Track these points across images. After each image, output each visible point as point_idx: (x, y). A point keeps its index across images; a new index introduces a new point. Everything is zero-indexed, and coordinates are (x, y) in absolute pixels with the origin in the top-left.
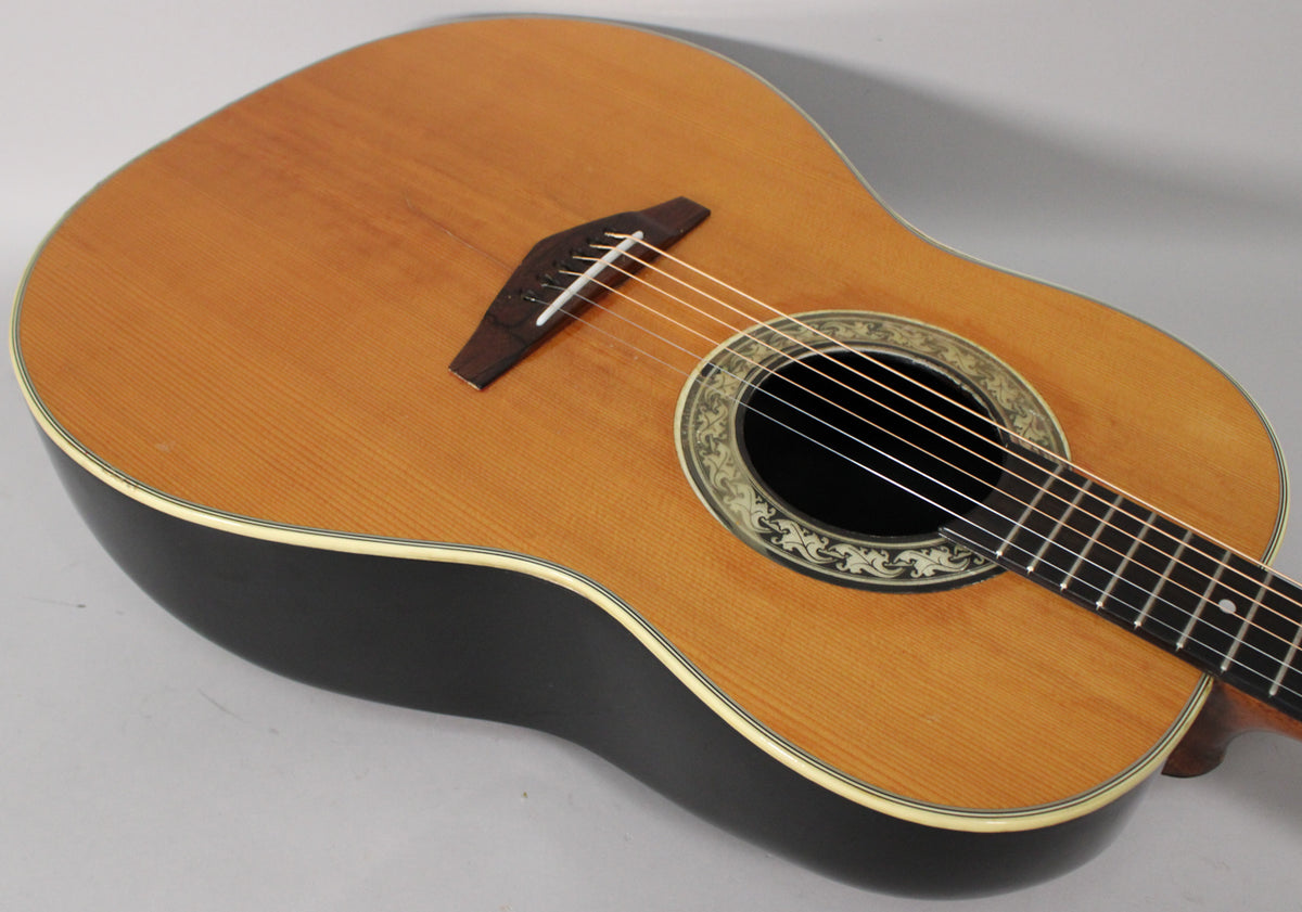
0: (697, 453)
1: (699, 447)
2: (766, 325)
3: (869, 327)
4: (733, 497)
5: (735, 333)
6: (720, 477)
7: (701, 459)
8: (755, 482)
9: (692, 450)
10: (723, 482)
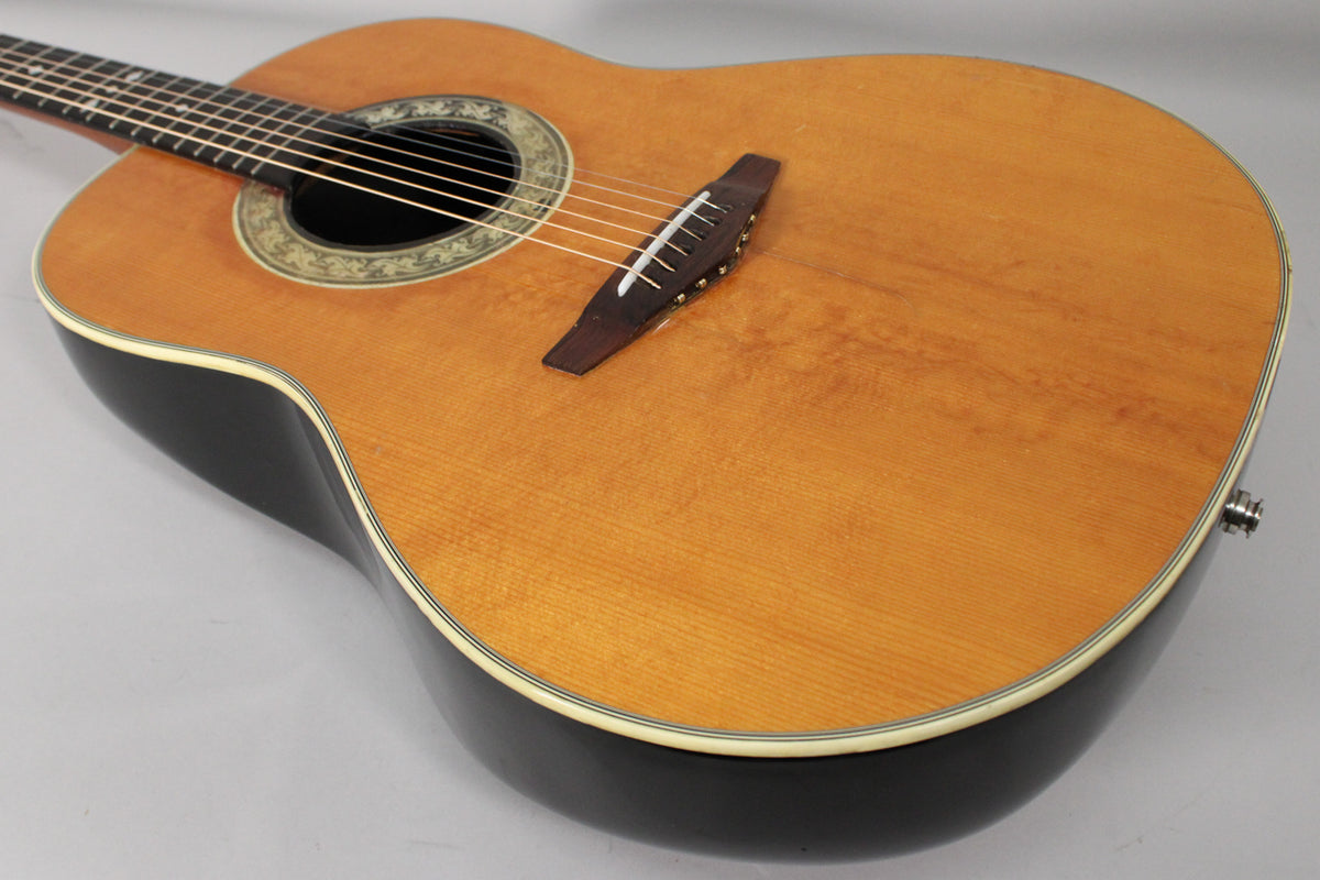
0: (554, 148)
1: (553, 154)
2: (522, 237)
3: (439, 262)
4: (526, 128)
5: (549, 220)
6: (535, 139)
7: (551, 146)
8: (510, 138)
9: (557, 148)
10: (533, 135)
